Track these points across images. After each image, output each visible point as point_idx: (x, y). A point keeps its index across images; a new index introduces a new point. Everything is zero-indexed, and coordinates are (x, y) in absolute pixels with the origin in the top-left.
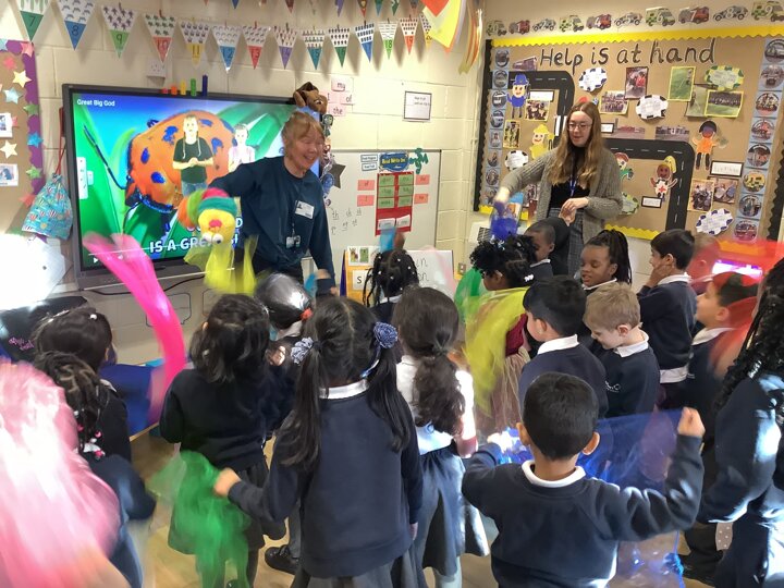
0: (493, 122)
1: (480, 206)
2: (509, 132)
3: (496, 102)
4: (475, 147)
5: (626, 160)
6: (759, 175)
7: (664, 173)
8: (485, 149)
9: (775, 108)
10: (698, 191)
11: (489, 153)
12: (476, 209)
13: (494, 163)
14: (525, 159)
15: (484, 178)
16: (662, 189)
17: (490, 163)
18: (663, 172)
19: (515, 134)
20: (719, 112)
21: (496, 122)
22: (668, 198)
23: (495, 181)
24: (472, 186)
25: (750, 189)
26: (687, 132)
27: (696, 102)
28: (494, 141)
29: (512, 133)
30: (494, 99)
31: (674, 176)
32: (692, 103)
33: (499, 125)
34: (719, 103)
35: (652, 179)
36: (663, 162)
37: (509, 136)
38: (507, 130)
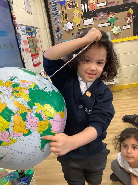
0: (53, 14)
2: (62, 16)
3: (52, 5)
4: (47, 26)
5: (114, 14)
7: (129, 15)
8: (52, 25)
11: (55, 27)
13: (58, 30)
14: (72, 25)
15: (55, 38)
16: (130, 21)
19: (65, 16)
21: (55, 13)
22: (132, 24)
28: (56, 21)
29: (63, 16)
30: (51, 4)
31: (133, 15)
33: (57, 14)
35: (125, 19)
36: (128, 11)
37: (62, 17)
38: (61, 15)
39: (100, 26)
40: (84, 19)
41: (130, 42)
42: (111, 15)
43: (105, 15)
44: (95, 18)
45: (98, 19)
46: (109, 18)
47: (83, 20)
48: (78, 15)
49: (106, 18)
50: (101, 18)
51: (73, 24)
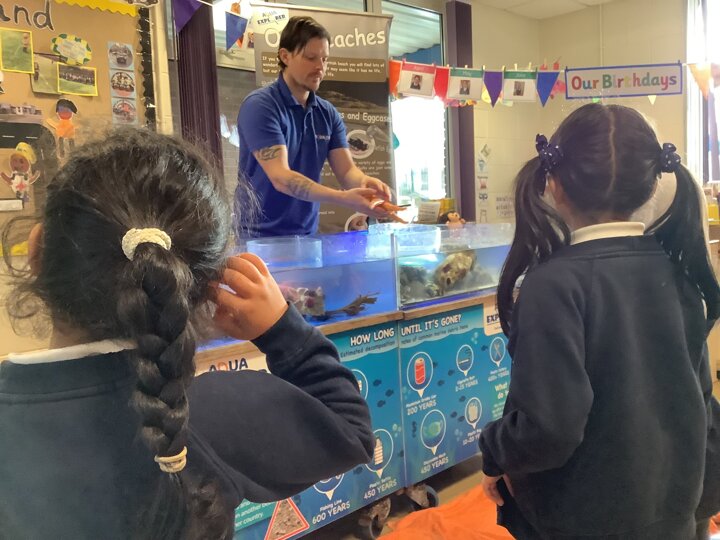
9: (132, 89)
20: (73, 89)
26: (38, 112)
27: (41, 75)
32: (36, 77)
34: (70, 79)
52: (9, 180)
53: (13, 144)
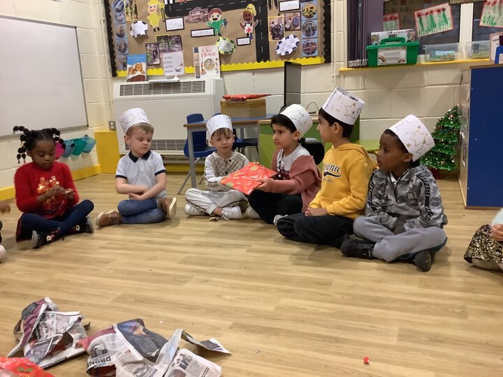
1: (118, 72)
2: (129, 8)
4: (104, 26)
5: (220, 13)
6: (312, 5)
8: (112, 25)
10: (273, 25)
11: (116, 29)
12: (114, 75)
13: (121, 35)
14: (146, 27)
15: (116, 49)
16: (249, 30)
17: (118, 35)
18: (247, 17)
19: (134, 9)
22: (254, 36)
23: (125, 49)
24: (107, 56)
25: (307, 17)
29: (131, 9)
31: (256, 18)
35: (241, 24)
36: (246, 9)
37: (130, 11)
38: (127, 7)
39: (194, 33)
40: (166, 17)
41: (252, 74)
42: (215, 15)
43: (204, 13)
44: (186, 18)
45: (191, 20)
46: (211, 19)
47: (165, 20)
48: (156, 8)
49: (206, 19)
50: (195, 18)
51: (147, 25)
52: (243, 27)
53: (245, 6)
